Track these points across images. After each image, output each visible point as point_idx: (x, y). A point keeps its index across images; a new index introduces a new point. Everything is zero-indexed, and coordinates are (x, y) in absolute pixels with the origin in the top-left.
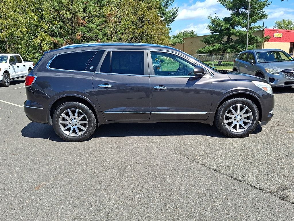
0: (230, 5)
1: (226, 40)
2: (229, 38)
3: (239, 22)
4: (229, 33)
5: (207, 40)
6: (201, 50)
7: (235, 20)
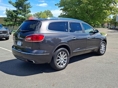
0: (15, 5)
1: (14, 20)
2: (16, 20)
3: (21, 13)
4: (16, 17)
5: (6, 20)
6: (3, 24)
7: (19, 12)
